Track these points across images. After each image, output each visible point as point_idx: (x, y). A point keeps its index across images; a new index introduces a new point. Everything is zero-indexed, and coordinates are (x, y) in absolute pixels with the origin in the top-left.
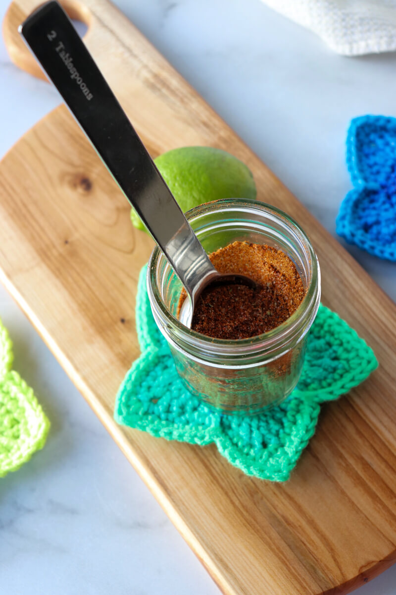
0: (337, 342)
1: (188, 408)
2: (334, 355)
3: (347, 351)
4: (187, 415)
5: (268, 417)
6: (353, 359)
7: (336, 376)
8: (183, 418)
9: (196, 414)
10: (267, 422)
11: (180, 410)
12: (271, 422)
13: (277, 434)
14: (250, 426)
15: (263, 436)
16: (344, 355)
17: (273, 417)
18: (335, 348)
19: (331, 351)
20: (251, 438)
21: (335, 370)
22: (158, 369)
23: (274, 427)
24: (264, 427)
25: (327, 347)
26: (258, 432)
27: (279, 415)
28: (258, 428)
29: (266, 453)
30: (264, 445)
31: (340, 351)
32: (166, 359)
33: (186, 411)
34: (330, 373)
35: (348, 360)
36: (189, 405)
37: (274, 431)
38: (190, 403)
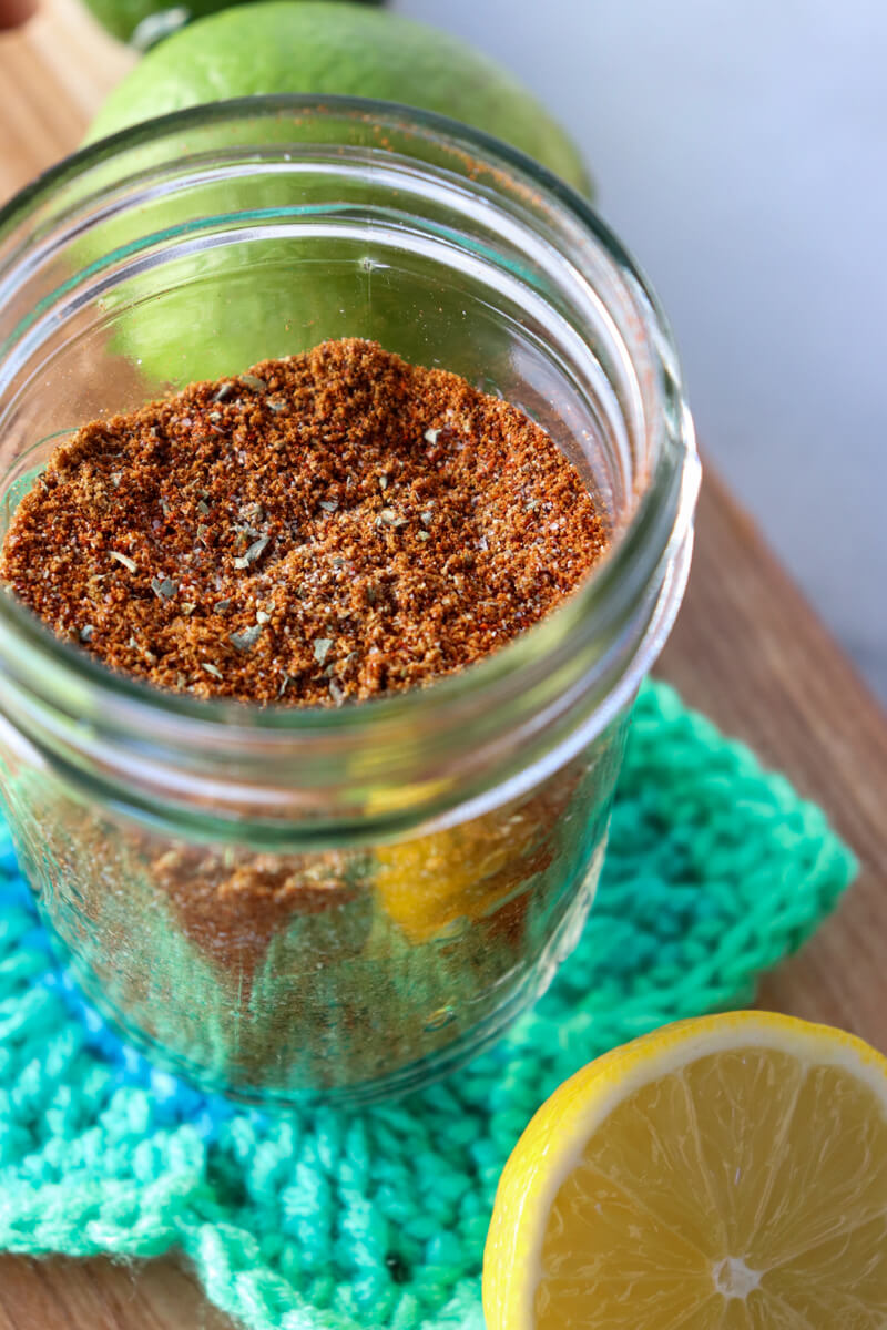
0: (686, 812)
1: (55, 1120)
2: (678, 864)
3: (726, 841)
4: (52, 1151)
5: (412, 1141)
6: (752, 868)
7: (693, 948)
8: (33, 1163)
9: (91, 1138)
10: (409, 1164)
11: (24, 1134)
12: (428, 1162)
13: (452, 1225)
14: (332, 1182)
15: (394, 1225)
16: (719, 862)
17: (434, 1142)
18: (680, 834)
19: (665, 849)
20: (335, 1233)
21: (686, 920)
23: (443, 1184)
24: (393, 1186)
25: (649, 834)
26: (367, 1206)
27: (462, 1131)
28: (371, 1190)
29: (407, 1304)
30: (400, 1269)
31: (701, 844)
33: (50, 1135)
34: (665, 939)
35: (732, 879)
36: (59, 1108)
37: (438, 1206)
38: (64, 1096)
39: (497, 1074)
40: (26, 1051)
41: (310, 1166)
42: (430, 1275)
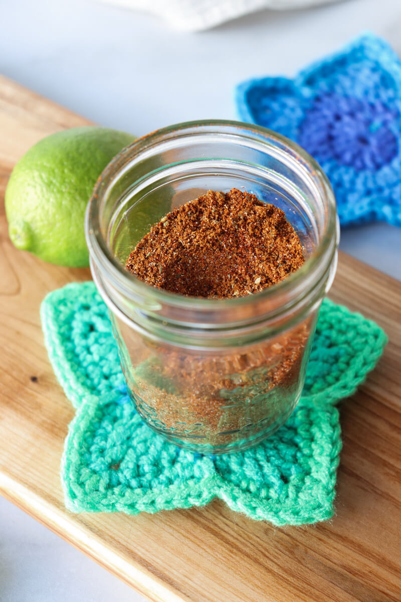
0: (325, 326)
1: (165, 463)
2: (328, 342)
3: (341, 332)
4: (167, 473)
5: (275, 442)
6: (354, 338)
7: (342, 366)
8: (162, 478)
9: (178, 466)
10: (276, 448)
11: (155, 469)
12: (281, 446)
13: (295, 460)
14: (257, 460)
15: (278, 467)
16: (341, 338)
17: (281, 440)
18: (326, 333)
19: (322, 338)
21: (336, 359)
22: (106, 424)
23: (288, 452)
24: (274, 456)
25: (317, 336)
26: (269, 464)
27: (288, 436)
28: (268, 459)
29: (291, 489)
30: (285, 479)
31: (333, 334)
32: (112, 407)
33: (163, 467)
34: (332, 364)
35: (347, 342)
36: (164, 458)
37: (289, 458)
38: (165, 454)
39: (295, 415)
40: (148, 444)
41: (248, 458)
42: (294, 478)
